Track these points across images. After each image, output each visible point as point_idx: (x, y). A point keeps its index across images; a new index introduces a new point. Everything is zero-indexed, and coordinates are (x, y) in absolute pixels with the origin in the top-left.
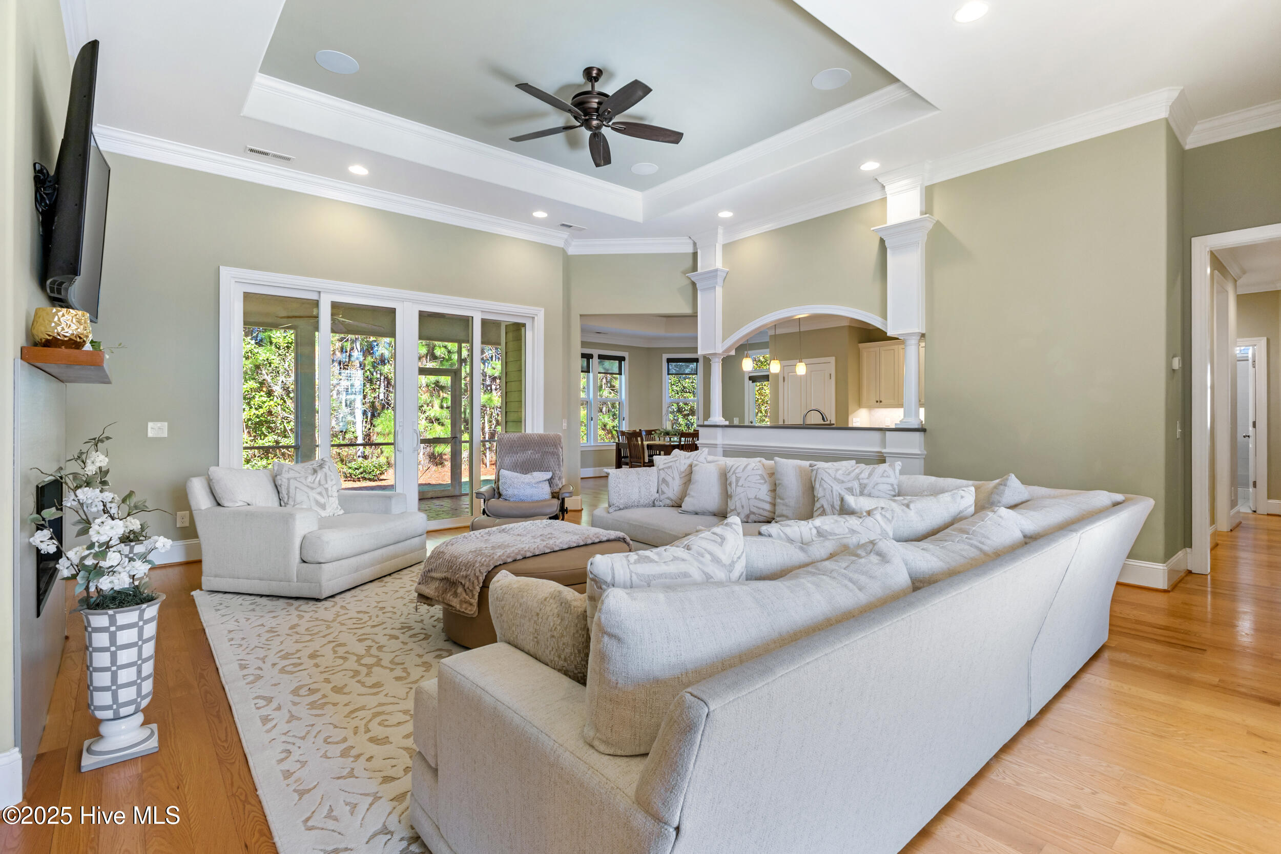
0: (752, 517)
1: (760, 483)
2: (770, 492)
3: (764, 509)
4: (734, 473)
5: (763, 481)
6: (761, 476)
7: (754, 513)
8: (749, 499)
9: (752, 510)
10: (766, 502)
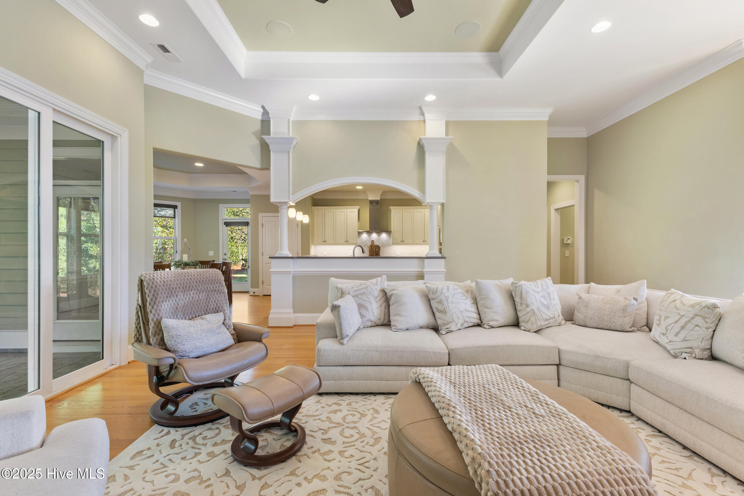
0: (466, 325)
1: (464, 299)
2: (472, 304)
3: (473, 318)
4: (442, 293)
5: (465, 297)
6: (462, 293)
7: (467, 322)
8: (462, 312)
9: (465, 319)
10: (472, 312)
